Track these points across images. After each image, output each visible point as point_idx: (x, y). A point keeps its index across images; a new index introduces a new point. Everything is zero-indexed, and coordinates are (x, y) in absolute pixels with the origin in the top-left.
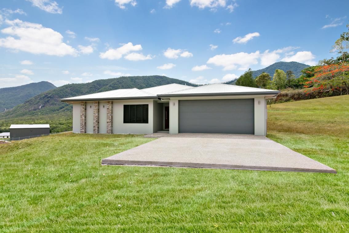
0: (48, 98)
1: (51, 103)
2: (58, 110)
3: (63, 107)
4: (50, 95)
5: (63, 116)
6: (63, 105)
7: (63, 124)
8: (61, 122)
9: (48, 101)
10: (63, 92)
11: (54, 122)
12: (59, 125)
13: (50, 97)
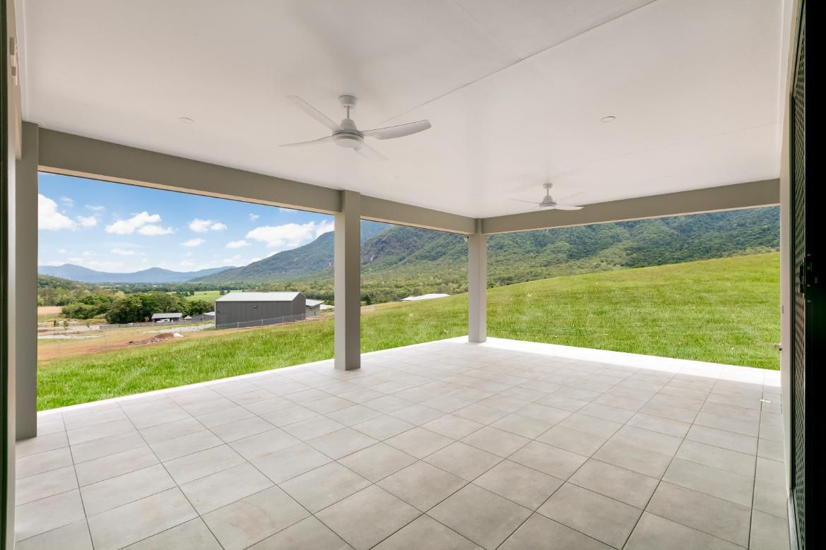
0: (382, 243)
1: (386, 251)
2: (396, 263)
3: (404, 258)
4: (384, 239)
5: (403, 274)
6: (404, 255)
7: (401, 287)
8: (398, 283)
9: (382, 249)
10: (404, 232)
11: (388, 283)
12: (395, 289)
13: (385, 242)
